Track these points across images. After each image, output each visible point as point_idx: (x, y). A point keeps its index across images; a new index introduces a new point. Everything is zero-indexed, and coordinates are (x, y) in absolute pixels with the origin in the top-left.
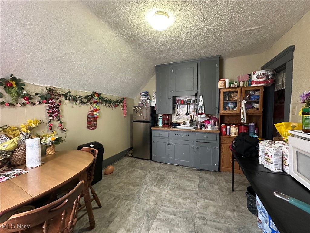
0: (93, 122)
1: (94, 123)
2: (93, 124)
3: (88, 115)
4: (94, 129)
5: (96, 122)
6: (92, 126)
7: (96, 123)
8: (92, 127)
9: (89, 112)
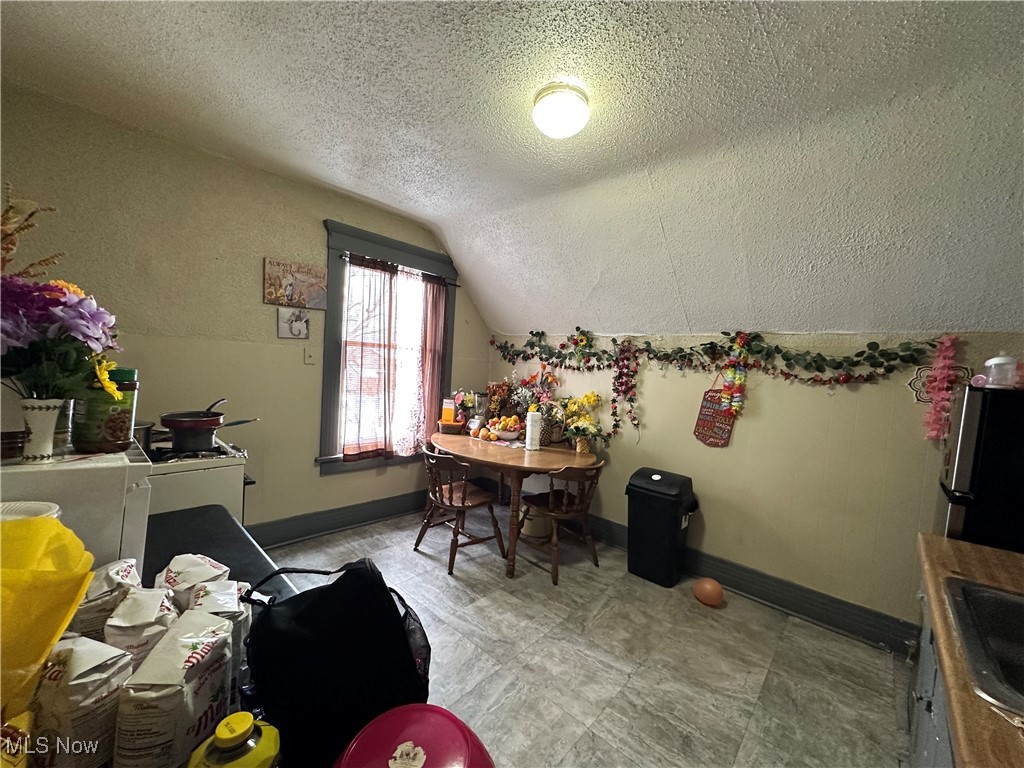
0: (717, 424)
1: (721, 428)
2: (716, 430)
3: (704, 399)
4: (716, 445)
5: (732, 426)
6: (710, 433)
7: (730, 432)
8: (711, 437)
9: (708, 392)
